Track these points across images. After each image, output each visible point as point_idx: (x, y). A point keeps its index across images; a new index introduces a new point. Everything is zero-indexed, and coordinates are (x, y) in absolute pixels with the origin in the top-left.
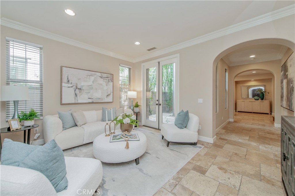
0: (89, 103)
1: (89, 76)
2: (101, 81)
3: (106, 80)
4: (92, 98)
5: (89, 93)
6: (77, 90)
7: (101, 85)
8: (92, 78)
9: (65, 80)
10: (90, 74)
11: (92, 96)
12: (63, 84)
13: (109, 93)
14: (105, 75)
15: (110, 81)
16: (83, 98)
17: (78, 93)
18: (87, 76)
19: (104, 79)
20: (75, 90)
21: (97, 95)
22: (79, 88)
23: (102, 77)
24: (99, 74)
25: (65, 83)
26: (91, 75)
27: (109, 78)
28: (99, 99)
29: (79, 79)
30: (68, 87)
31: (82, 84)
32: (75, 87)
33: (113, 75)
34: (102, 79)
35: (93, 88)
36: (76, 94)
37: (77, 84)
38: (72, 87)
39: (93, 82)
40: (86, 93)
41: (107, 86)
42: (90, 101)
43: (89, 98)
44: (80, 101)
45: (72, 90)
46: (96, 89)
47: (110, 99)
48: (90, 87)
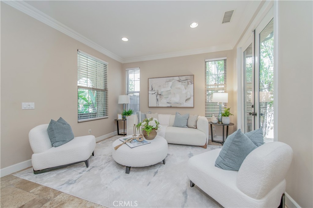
0: (168, 107)
1: (168, 82)
2: (179, 85)
3: (185, 82)
4: (170, 103)
5: (168, 97)
6: (158, 96)
7: (179, 89)
8: (171, 83)
9: (150, 89)
10: (168, 80)
11: (170, 101)
12: (150, 92)
13: (189, 97)
14: (183, 78)
15: (190, 83)
16: (163, 103)
17: (159, 98)
18: (166, 82)
19: (182, 83)
20: (157, 96)
21: (176, 99)
22: (160, 94)
23: (180, 81)
24: (177, 78)
25: (150, 91)
26: (170, 81)
27: (188, 81)
28: (178, 103)
29: (160, 86)
30: (152, 94)
31: (162, 90)
32: (156, 93)
33: (193, 75)
34: (180, 83)
35: (171, 93)
36: (157, 99)
37: (158, 91)
38: (154, 93)
39: (171, 87)
40: (165, 98)
41: (185, 89)
42: (169, 105)
43: (168, 102)
44: (160, 105)
45: (155, 96)
46: (174, 93)
47: (190, 104)
48: (169, 93)
